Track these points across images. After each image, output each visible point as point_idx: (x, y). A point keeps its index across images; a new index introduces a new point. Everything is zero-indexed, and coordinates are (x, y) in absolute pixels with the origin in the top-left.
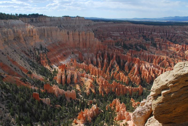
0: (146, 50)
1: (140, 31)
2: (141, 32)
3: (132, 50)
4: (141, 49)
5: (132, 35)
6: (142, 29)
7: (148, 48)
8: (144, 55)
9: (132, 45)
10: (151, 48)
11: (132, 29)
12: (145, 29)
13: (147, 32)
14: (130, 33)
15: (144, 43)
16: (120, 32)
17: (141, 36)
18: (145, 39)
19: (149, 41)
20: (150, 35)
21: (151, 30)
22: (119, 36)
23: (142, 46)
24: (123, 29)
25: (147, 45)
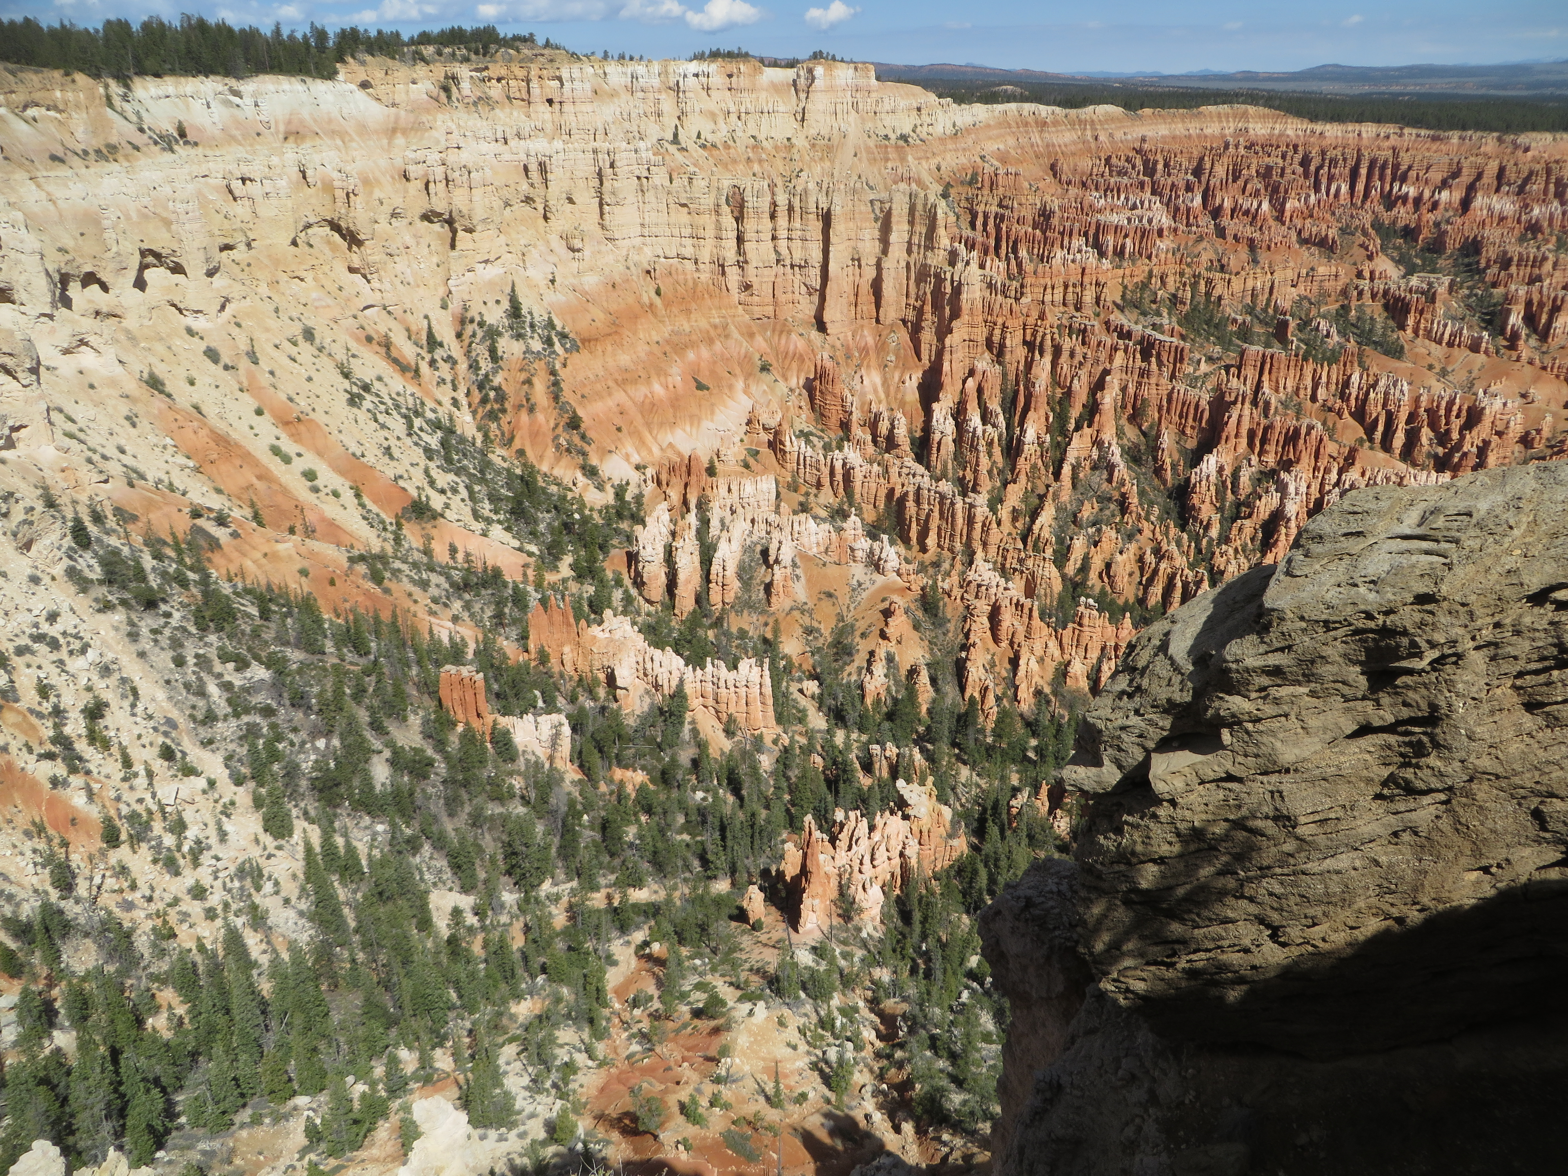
0: (1396, 352)
1: (1360, 187)
3: (1269, 351)
4: (1352, 345)
5: (1283, 224)
6: (1383, 168)
7: (1419, 341)
8: (1372, 395)
9: (1271, 311)
10: (1446, 336)
11: (1283, 169)
12: (1410, 168)
13: (1427, 194)
14: (1260, 205)
15: (1386, 292)
16: (1177, 197)
17: (1359, 234)
18: (1392, 259)
19: (1432, 277)
20: (1448, 222)
21: (1465, 171)
22: (1166, 233)
23: (1359, 318)
24: (1208, 166)
25: (1408, 312)
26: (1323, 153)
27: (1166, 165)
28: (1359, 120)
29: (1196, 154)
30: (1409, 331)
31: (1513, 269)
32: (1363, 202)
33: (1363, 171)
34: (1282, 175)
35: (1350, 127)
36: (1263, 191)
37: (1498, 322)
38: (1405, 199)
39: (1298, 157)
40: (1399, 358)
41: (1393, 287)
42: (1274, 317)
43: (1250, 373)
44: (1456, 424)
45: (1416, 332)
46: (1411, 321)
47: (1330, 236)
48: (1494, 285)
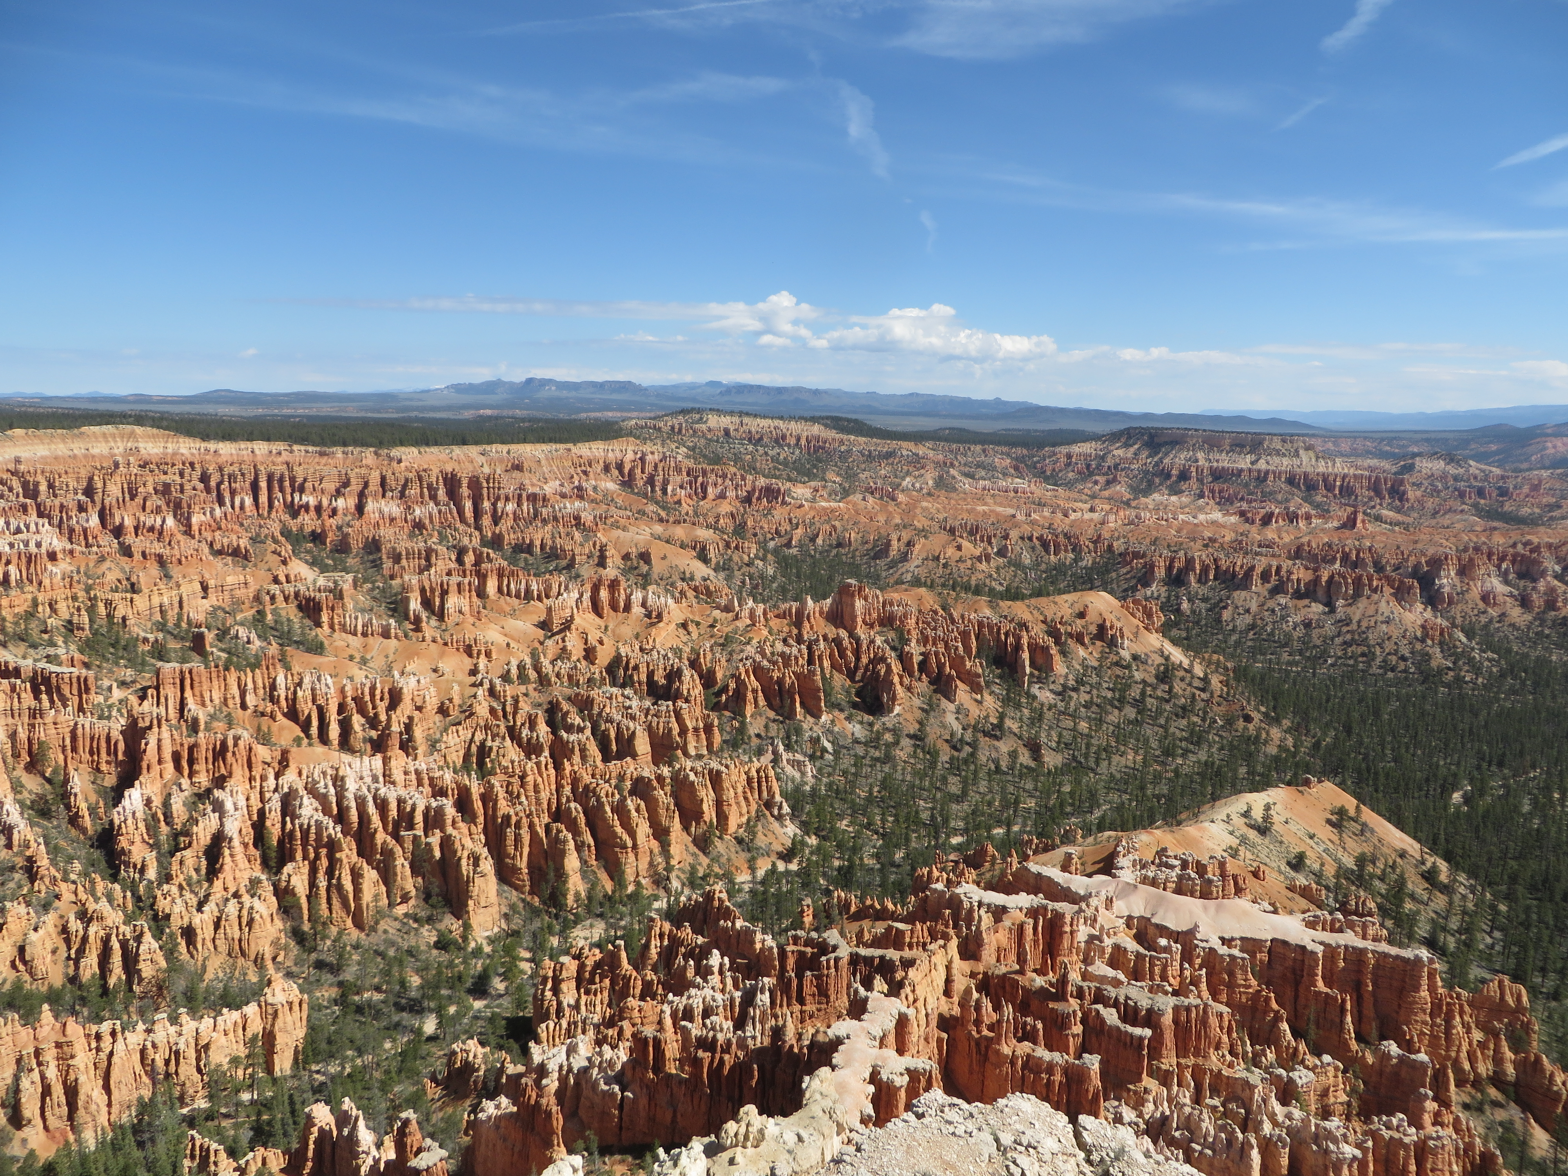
0: (317, 648)
1: (263, 498)
2: (271, 506)
3: (186, 667)
4: (274, 649)
5: (193, 537)
6: (281, 480)
7: (336, 635)
8: (300, 693)
9: (184, 625)
10: (360, 628)
11: (182, 486)
12: (305, 480)
13: (325, 503)
14: (164, 521)
15: (297, 594)
16: (69, 518)
17: (269, 541)
18: (306, 562)
19: (336, 575)
20: (349, 525)
21: (353, 481)
22: (60, 556)
23: (276, 622)
24: (99, 485)
25: (320, 610)
26: (221, 469)
27: (51, 486)
28: (250, 439)
29: (84, 473)
30: (326, 627)
31: (404, 562)
32: (269, 512)
33: (263, 484)
34: (182, 491)
35: (243, 445)
36: (164, 507)
37: (401, 609)
38: (306, 507)
39: (198, 473)
40: (321, 654)
41: (303, 589)
42: (188, 631)
43: (171, 692)
44: (382, 706)
45: (332, 626)
46: (325, 618)
47: (242, 546)
48: (392, 577)
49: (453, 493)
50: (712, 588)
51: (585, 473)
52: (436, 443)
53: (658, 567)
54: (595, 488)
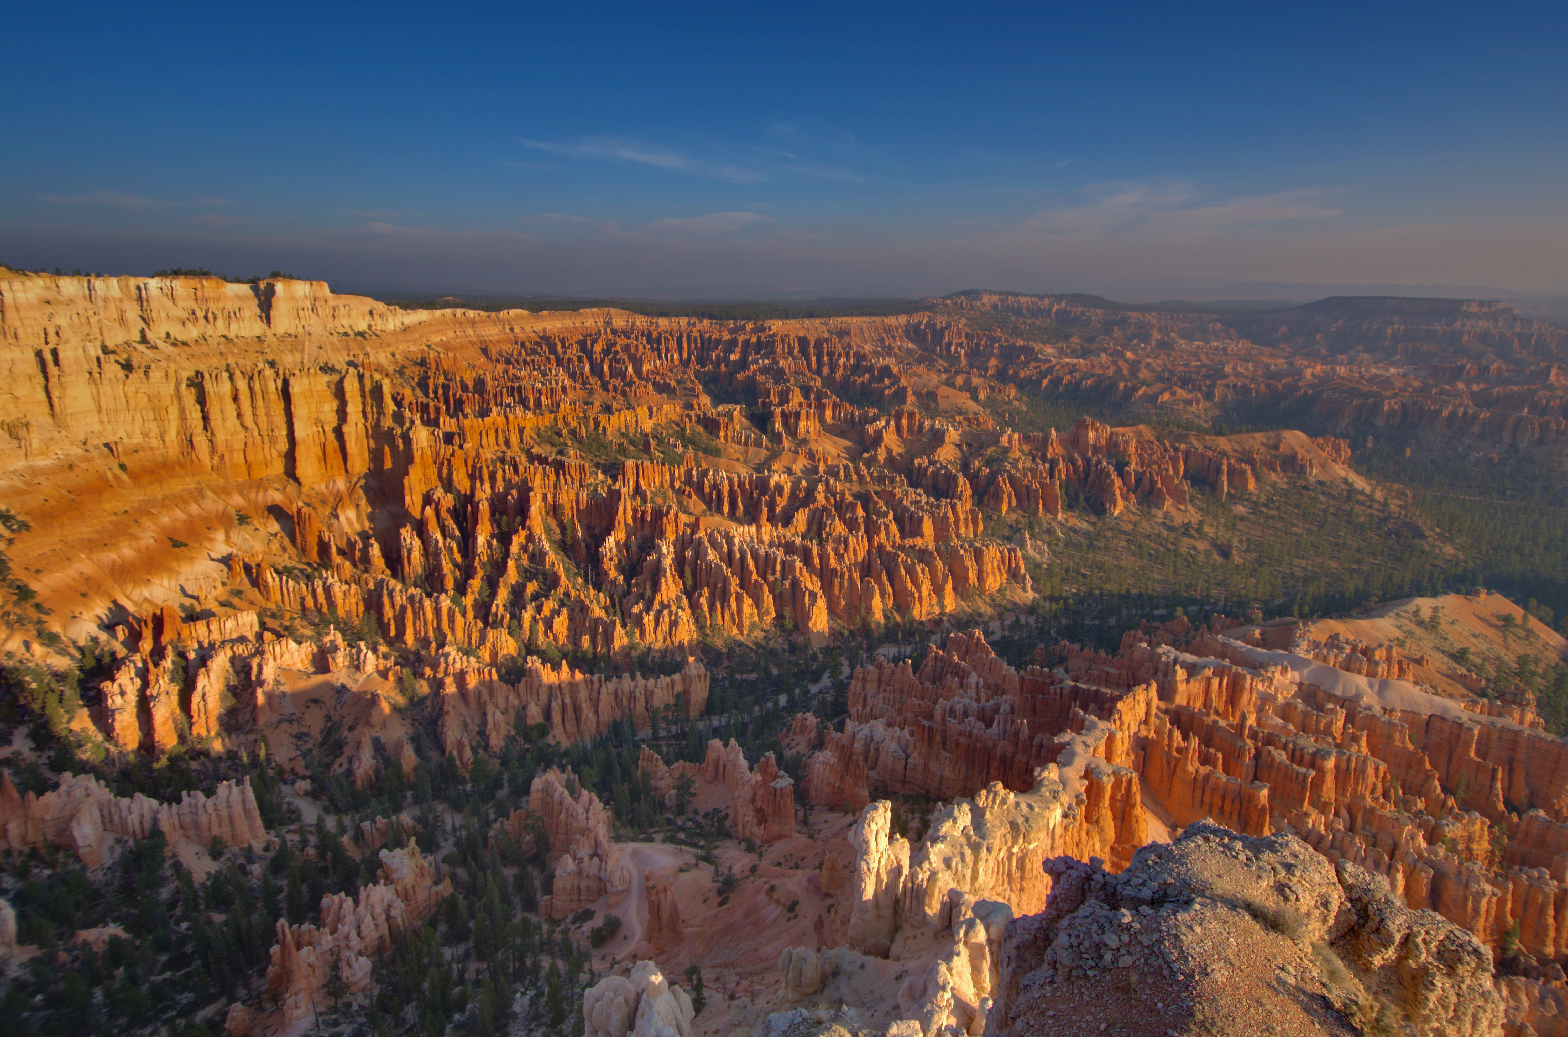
0: (717, 453)
1: (685, 355)
2: (689, 358)
3: (640, 462)
4: (690, 452)
5: (643, 379)
6: (696, 342)
7: (729, 444)
8: (706, 480)
9: (639, 435)
10: (743, 440)
14: (626, 368)
15: (704, 417)
16: (573, 366)
17: (688, 382)
18: (709, 396)
19: (730, 406)
22: (569, 390)
23: (692, 435)
24: (590, 345)
25: (719, 428)
26: (660, 335)
27: (563, 346)
28: (677, 316)
29: (581, 338)
30: (722, 439)
32: (688, 363)
33: (685, 345)
35: (673, 319)
36: (627, 360)
37: (769, 430)
39: (646, 337)
40: (718, 456)
41: (708, 414)
42: (641, 439)
43: (631, 477)
45: (726, 438)
46: (722, 434)
47: (672, 385)
49: (804, 352)
50: (981, 420)
51: (894, 337)
52: (794, 318)
53: (943, 404)
54: (900, 349)
